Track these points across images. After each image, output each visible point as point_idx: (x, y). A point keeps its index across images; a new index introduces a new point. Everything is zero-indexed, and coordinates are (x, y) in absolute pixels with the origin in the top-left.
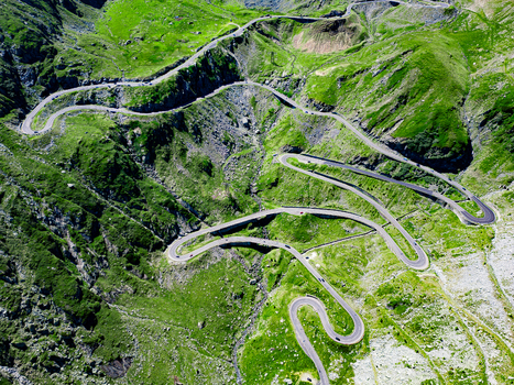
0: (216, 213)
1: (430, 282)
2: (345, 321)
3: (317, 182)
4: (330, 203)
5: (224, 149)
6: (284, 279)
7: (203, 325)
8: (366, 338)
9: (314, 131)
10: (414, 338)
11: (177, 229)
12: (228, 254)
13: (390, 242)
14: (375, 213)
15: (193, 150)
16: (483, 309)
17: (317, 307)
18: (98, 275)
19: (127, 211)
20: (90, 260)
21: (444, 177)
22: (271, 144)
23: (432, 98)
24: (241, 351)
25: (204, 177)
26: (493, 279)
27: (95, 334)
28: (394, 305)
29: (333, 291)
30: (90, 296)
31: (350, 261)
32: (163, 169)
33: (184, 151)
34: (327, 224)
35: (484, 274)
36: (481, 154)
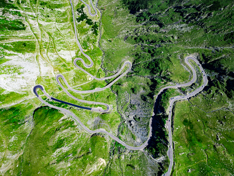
1: (56, 70)
2: (79, 64)
3: (93, 100)
4: (87, 95)
6: (97, 71)
8: (73, 61)
9: (98, 123)
10: (61, 60)
14: (71, 93)
18: (142, 46)
24: (103, 54)
25: (133, 87)
26: (40, 68)
27: (133, 38)
29: (83, 70)
32: (147, 80)
33: (144, 88)
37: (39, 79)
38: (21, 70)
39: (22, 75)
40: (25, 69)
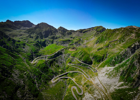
0: (59, 73)
2: (80, 90)
3: (73, 67)
4: (76, 70)
5: (61, 64)
7: (57, 94)
8: (84, 93)
9: (72, 60)
10: (91, 92)
11: (53, 76)
12: (61, 80)
13: (84, 76)
14: (82, 71)
15: (56, 64)
16: (99, 86)
17: (75, 88)
18: (39, 86)
19: (46, 74)
20: (38, 84)
21: (89, 65)
22: (67, 62)
23: (86, 56)
24: (63, 99)
25: (58, 68)
27: (37, 99)
28: (87, 86)
29: (77, 85)
30: (38, 91)
31: (79, 79)
32: (52, 67)
33: (55, 64)
34: (75, 73)
35: (98, 80)
36: (93, 62)
37: (97, 75)
38: (107, 76)
39: (105, 74)
40: (106, 77)
